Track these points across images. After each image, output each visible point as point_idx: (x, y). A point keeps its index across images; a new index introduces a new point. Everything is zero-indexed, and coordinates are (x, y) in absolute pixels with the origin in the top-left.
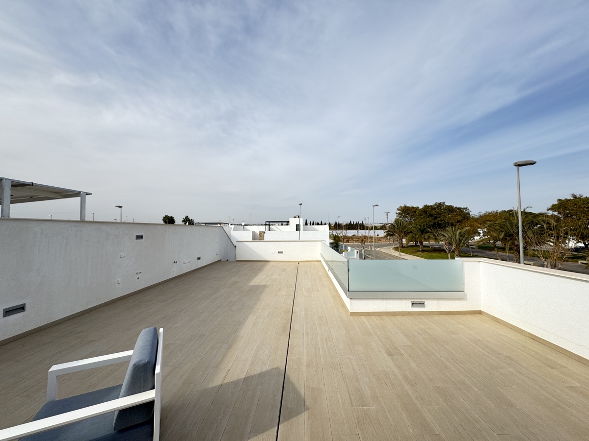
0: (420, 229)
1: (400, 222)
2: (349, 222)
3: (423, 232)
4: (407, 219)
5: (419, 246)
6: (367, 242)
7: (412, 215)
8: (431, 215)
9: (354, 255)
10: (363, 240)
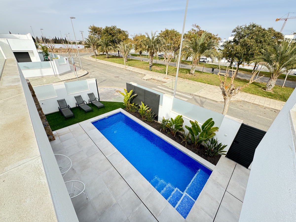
0: (105, 43)
1: (92, 37)
2: (55, 38)
3: (107, 45)
4: (96, 36)
5: (106, 55)
6: (72, 52)
7: (99, 34)
8: (110, 34)
9: (64, 62)
10: (69, 50)
